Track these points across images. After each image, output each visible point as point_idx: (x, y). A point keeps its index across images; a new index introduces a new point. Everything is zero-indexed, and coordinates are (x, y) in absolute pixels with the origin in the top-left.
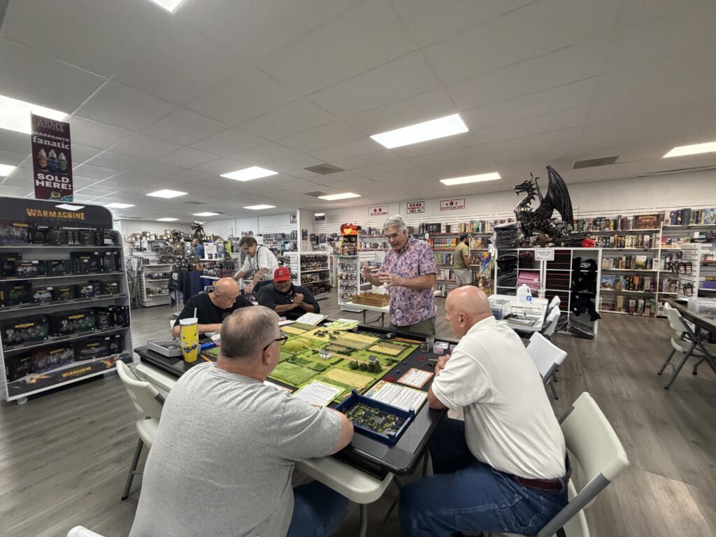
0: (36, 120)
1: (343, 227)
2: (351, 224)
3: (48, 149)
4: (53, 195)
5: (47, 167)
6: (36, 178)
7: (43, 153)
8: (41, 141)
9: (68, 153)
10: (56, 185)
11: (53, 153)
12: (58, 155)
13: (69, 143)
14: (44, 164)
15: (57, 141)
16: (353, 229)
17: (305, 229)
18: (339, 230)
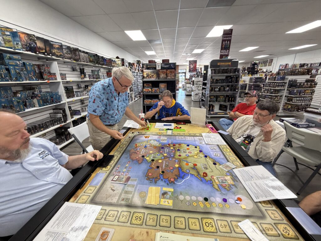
5: (224, 47)
6: (221, 52)
7: (224, 43)
8: (224, 39)
9: (230, 41)
10: (225, 54)
11: (226, 41)
13: (231, 37)
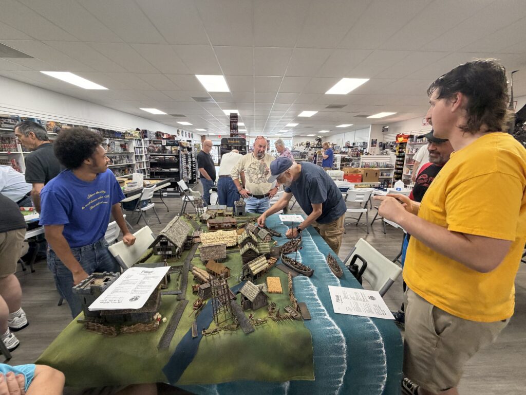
0: (231, 114)
2: (403, 134)
3: (233, 122)
4: (234, 136)
12: (235, 123)
14: (232, 127)
16: (404, 138)
17: (374, 138)
18: (395, 139)
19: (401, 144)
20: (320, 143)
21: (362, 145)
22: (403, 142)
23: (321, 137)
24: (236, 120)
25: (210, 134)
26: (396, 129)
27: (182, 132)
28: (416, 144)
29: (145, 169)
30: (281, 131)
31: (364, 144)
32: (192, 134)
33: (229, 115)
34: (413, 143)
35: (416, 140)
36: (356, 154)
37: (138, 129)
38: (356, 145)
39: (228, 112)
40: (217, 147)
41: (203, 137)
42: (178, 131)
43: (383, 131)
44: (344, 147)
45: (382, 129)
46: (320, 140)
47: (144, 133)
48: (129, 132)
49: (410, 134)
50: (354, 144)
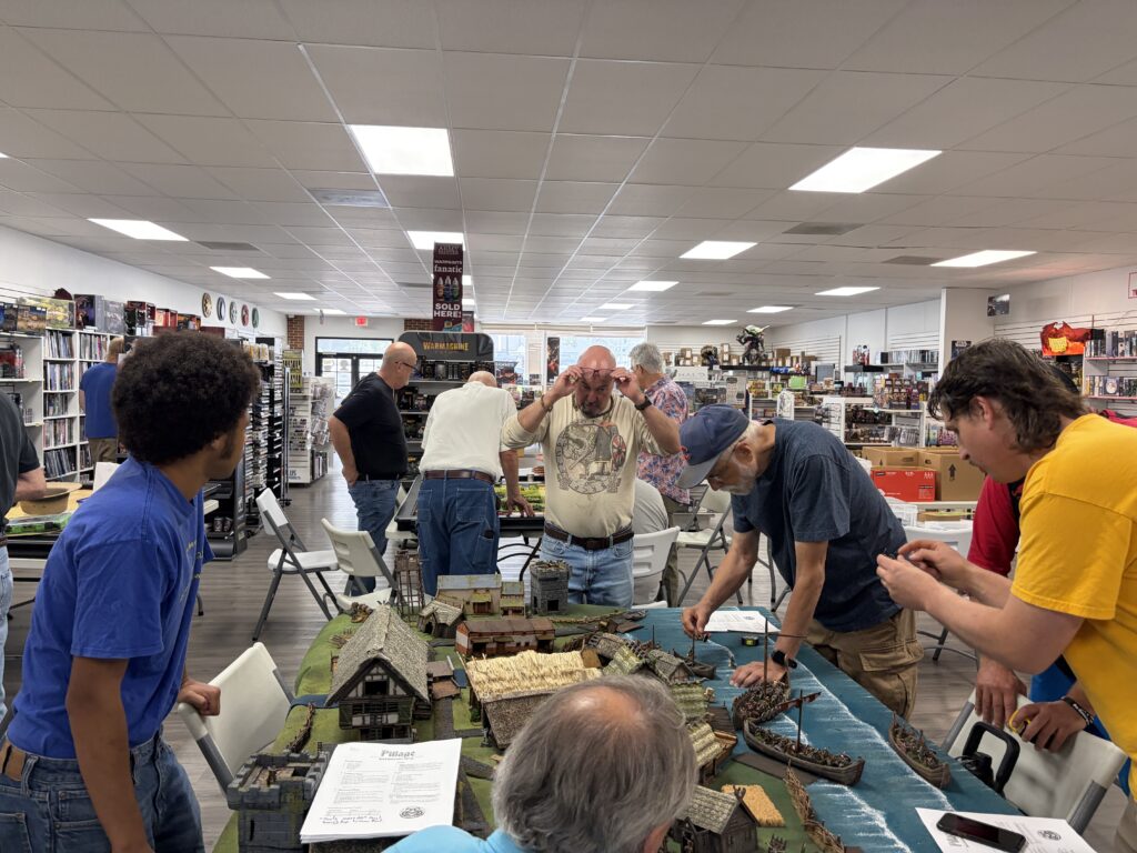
0: (437, 246)
1: (1049, 333)
3: (444, 275)
4: (446, 326)
5: (443, 295)
6: (434, 309)
7: (441, 279)
8: (440, 270)
9: (459, 276)
10: (449, 314)
11: (448, 278)
12: (452, 280)
13: (461, 266)
14: (441, 294)
15: (454, 265)
16: (1071, 340)
17: (962, 339)
18: (1039, 340)
19: (1061, 359)
20: (754, 352)
21: (917, 360)
22: (1069, 353)
23: (758, 330)
24: (458, 270)
25: (326, 312)
26: (1037, 306)
27: (220, 302)
28: (1114, 362)
29: (74, 448)
30: (606, 306)
31: (923, 359)
32: (254, 311)
33: (432, 248)
34: (1104, 357)
35: (1115, 347)
36: (903, 397)
37: (61, 294)
38: (894, 361)
39: (425, 240)
40: (349, 361)
41: (295, 324)
42: (205, 300)
43: (990, 314)
44: (847, 369)
45: (986, 304)
46: (754, 341)
47: (85, 309)
48: (33, 303)
49: (1088, 326)
50: (885, 357)
